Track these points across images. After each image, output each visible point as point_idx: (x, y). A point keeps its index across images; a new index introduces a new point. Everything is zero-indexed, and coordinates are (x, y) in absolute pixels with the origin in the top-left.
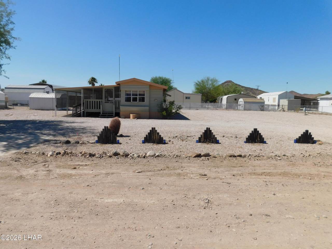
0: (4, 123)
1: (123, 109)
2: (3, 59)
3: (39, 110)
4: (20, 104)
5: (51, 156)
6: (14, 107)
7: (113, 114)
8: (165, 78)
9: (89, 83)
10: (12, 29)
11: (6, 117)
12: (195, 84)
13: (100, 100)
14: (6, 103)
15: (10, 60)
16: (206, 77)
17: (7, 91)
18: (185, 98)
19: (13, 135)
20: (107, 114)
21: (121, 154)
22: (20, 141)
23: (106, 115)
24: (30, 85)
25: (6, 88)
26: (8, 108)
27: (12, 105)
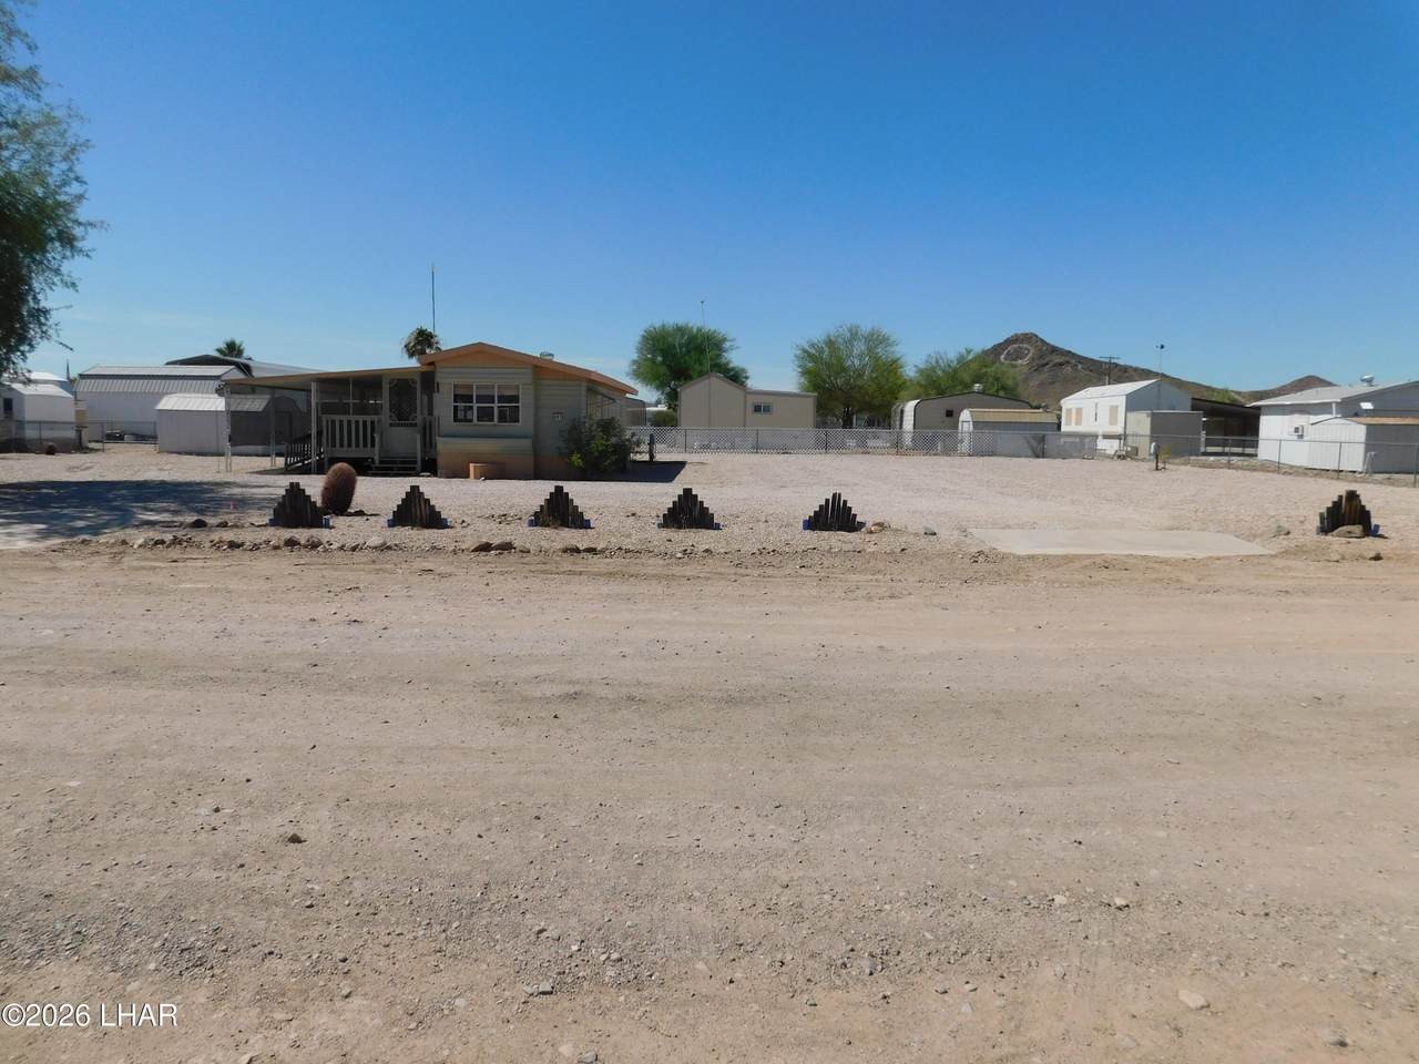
0: (53, 488)
1: (445, 447)
2: (54, 287)
3: (191, 454)
4: (133, 434)
5: (140, 546)
6: (108, 446)
7: (416, 462)
8: (699, 330)
9: (408, 350)
10: (80, 197)
11: (68, 474)
12: (798, 352)
13: (375, 418)
14: (79, 432)
15: (77, 291)
16: (845, 328)
17: (84, 386)
18: (750, 408)
19: (65, 511)
20: (395, 462)
21: (302, 542)
22: (80, 524)
23: (392, 469)
24: (168, 364)
25: (82, 376)
26: (88, 448)
27: (99, 438)
